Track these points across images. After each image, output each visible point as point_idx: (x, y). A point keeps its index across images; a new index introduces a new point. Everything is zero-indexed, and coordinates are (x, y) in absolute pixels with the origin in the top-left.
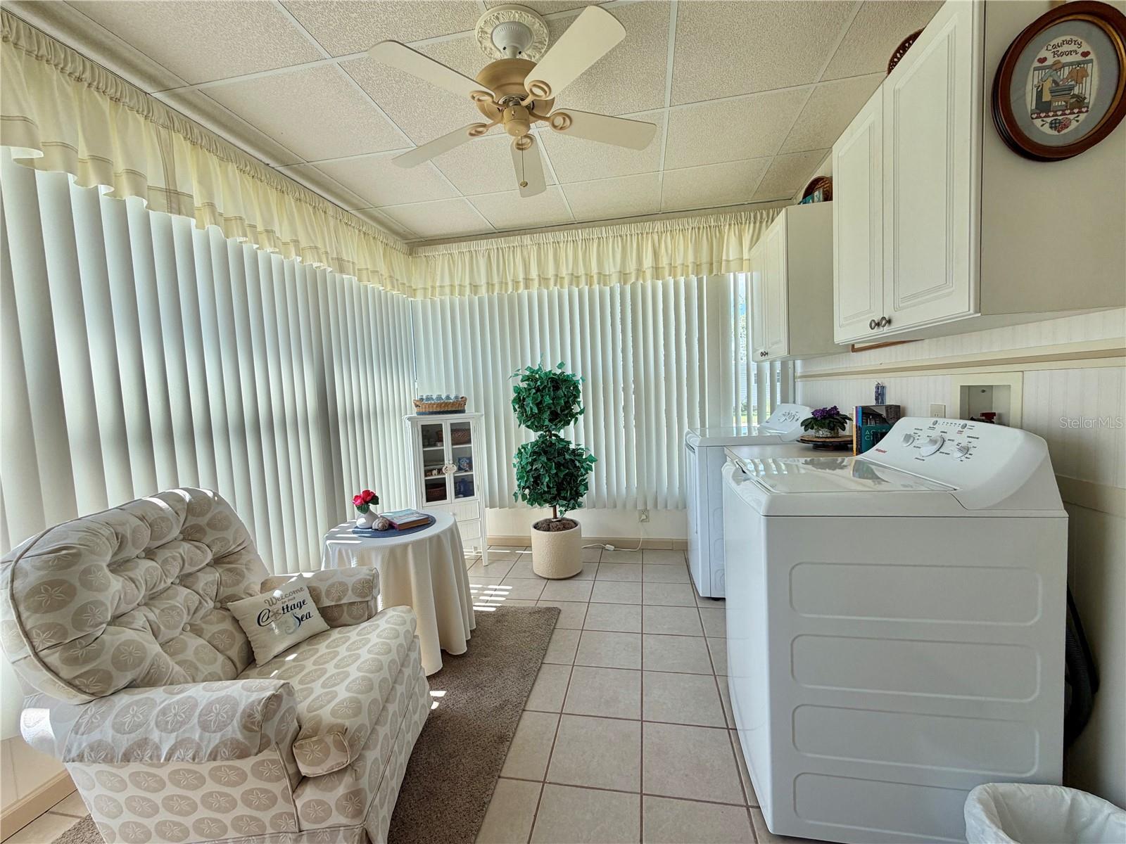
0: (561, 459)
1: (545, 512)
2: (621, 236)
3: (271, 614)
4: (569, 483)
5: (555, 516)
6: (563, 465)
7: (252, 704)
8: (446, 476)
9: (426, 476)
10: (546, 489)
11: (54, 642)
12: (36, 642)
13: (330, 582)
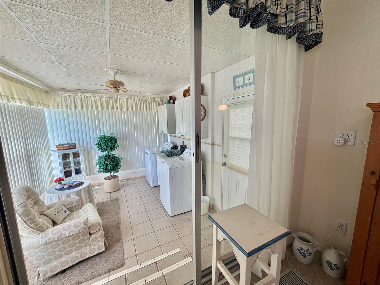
0: (113, 160)
1: (108, 174)
2: (126, 98)
3: (58, 212)
4: (116, 166)
5: (111, 175)
6: (114, 161)
7: (84, 221)
8: (72, 169)
9: (64, 170)
10: (110, 168)
11: (31, 222)
12: (27, 223)
13: (67, 202)
